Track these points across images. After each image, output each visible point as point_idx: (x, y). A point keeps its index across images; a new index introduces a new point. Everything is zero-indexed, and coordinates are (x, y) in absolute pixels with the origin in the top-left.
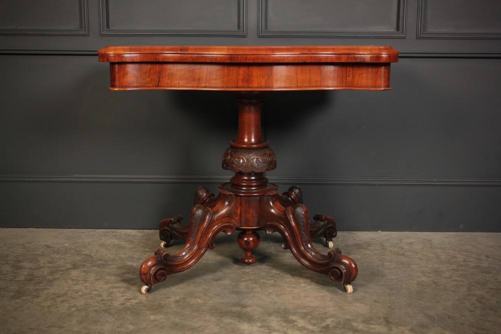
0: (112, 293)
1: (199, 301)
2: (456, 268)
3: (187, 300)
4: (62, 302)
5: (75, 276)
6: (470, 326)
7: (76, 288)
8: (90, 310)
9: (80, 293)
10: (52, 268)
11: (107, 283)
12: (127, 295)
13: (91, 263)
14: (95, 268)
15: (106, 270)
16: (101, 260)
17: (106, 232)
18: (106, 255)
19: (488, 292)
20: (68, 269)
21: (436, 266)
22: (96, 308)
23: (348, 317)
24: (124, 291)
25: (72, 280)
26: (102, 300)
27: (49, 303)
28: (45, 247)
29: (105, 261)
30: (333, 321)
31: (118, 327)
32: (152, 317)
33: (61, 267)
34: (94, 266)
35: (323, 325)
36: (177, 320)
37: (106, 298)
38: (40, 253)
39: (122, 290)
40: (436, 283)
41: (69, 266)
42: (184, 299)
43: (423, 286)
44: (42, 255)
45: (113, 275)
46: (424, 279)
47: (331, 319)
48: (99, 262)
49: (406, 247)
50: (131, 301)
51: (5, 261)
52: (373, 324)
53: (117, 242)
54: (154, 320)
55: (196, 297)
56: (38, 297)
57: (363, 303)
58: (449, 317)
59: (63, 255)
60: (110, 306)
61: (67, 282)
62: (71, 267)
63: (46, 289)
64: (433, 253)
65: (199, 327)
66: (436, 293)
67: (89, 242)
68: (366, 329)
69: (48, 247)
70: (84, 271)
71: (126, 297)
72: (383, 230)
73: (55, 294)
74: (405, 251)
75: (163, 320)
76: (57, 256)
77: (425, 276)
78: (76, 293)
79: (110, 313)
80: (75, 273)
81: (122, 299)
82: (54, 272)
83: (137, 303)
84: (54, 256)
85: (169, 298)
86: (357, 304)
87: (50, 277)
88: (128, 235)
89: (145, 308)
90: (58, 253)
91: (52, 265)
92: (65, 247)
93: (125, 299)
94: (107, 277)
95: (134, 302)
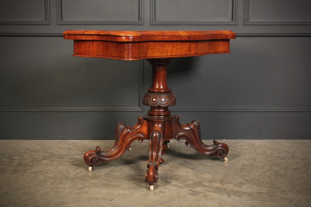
0: (68, 171)
1: (118, 174)
2: (265, 157)
3: (111, 173)
4: (40, 175)
5: (46, 163)
6: (267, 183)
7: (47, 168)
8: (56, 178)
9: (50, 171)
10: (31, 159)
11: (65, 166)
12: (77, 171)
13: (54, 157)
14: (57, 159)
15: (63, 160)
16: (59, 155)
17: (61, 141)
18: (62, 153)
19: (281, 168)
20: (41, 160)
21: (255, 156)
22: (60, 177)
23: (200, 180)
24: (74, 170)
25: (44, 165)
26: (63, 174)
27: (33, 175)
28: (26, 149)
29: (62, 155)
30: (192, 182)
31: (73, 186)
32: (92, 181)
33: (37, 159)
34: (56, 158)
35: (186, 183)
36: (105, 182)
37: (65, 173)
38: (23, 152)
39: (74, 169)
40: (252, 164)
41: (41, 158)
42: (109, 173)
43: (245, 166)
44: (24, 153)
45: (68, 162)
46: (246, 162)
47: (191, 181)
48: (59, 156)
49: (238, 147)
50: (79, 174)
51: (3, 156)
52: (214, 183)
53: (68, 146)
54: (93, 183)
55: (116, 172)
56: (26, 173)
57: (209, 174)
58: (256, 180)
59: (36, 153)
60: (67, 176)
61: (41, 166)
62: (42, 159)
63: (30, 169)
64: (254, 150)
65: (118, 185)
66: (251, 169)
67: (51, 146)
68: (210, 185)
69: (27, 149)
70: (50, 161)
71: (76, 172)
72: (226, 139)
73: (35, 171)
74: (237, 149)
75: (98, 182)
76: (34, 154)
77: (247, 161)
78: (48, 171)
79: (68, 180)
80: (45, 162)
81: (74, 173)
82: (33, 161)
83: (83, 175)
84: (32, 153)
85: (101, 172)
86: (206, 174)
87: (31, 164)
88: (74, 143)
89: (87, 177)
90: (34, 152)
91: (31, 158)
92: (37, 149)
93: (76, 173)
94: (64, 163)
95: (81, 174)
